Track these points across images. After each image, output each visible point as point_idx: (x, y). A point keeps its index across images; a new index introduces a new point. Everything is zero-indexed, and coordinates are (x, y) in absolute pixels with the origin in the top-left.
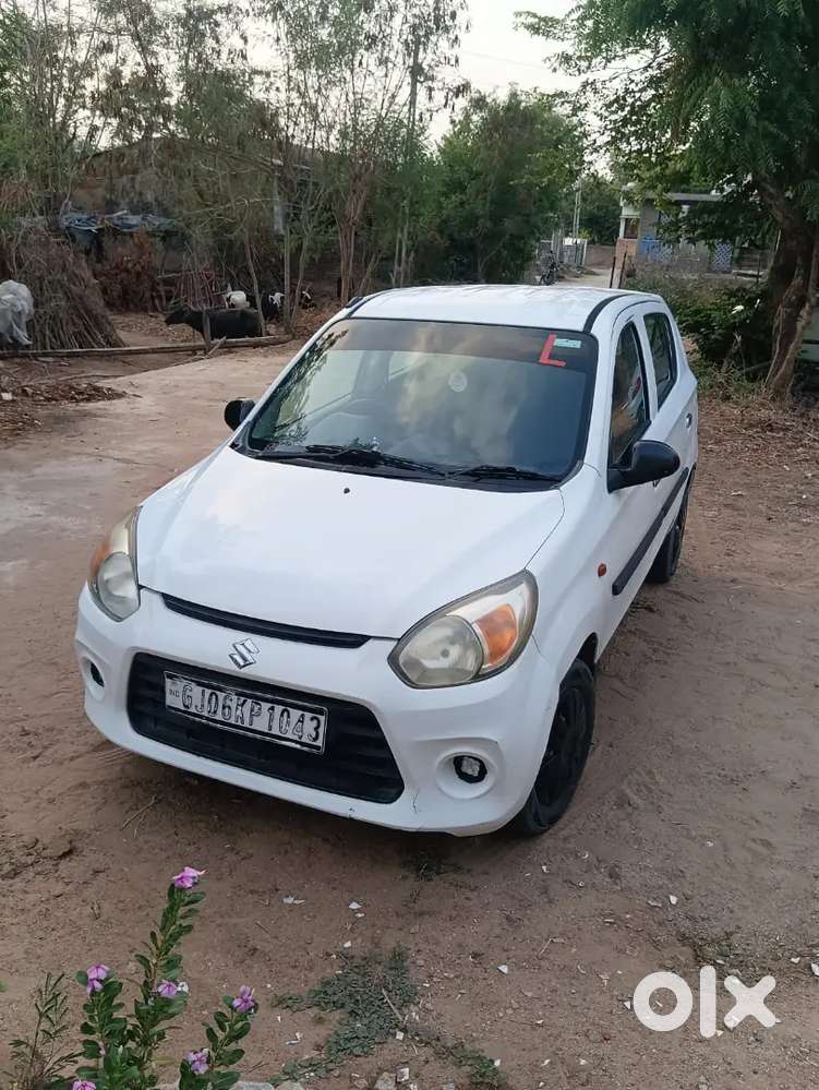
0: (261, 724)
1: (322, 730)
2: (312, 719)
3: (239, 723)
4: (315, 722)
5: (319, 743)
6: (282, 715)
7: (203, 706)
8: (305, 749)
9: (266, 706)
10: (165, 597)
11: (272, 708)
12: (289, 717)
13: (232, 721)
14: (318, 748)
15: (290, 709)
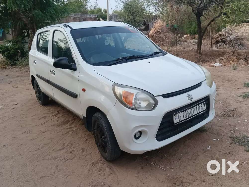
4: (204, 104)
5: (206, 109)
7: (184, 117)
8: (204, 112)
10: (162, 95)
11: (196, 107)
12: (199, 107)
13: (190, 116)
15: (199, 105)
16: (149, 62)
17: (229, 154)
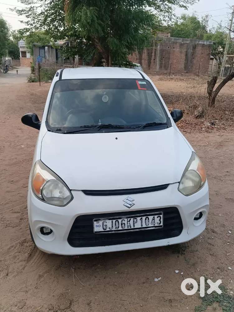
0: (138, 225)
1: (162, 220)
2: (158, 217)
3: (129, 228)
4: (159, 218)
5: (162, 224)
6: (146, 219)
7: (112, 227)
8: (156, 228)
9: (139, 219)
11: (142, 218)
12: (148, 219)
13: (126, 228)
14: (161, 226)
15: (149, 217)
16: (116, 138)
17: (168, 302)
